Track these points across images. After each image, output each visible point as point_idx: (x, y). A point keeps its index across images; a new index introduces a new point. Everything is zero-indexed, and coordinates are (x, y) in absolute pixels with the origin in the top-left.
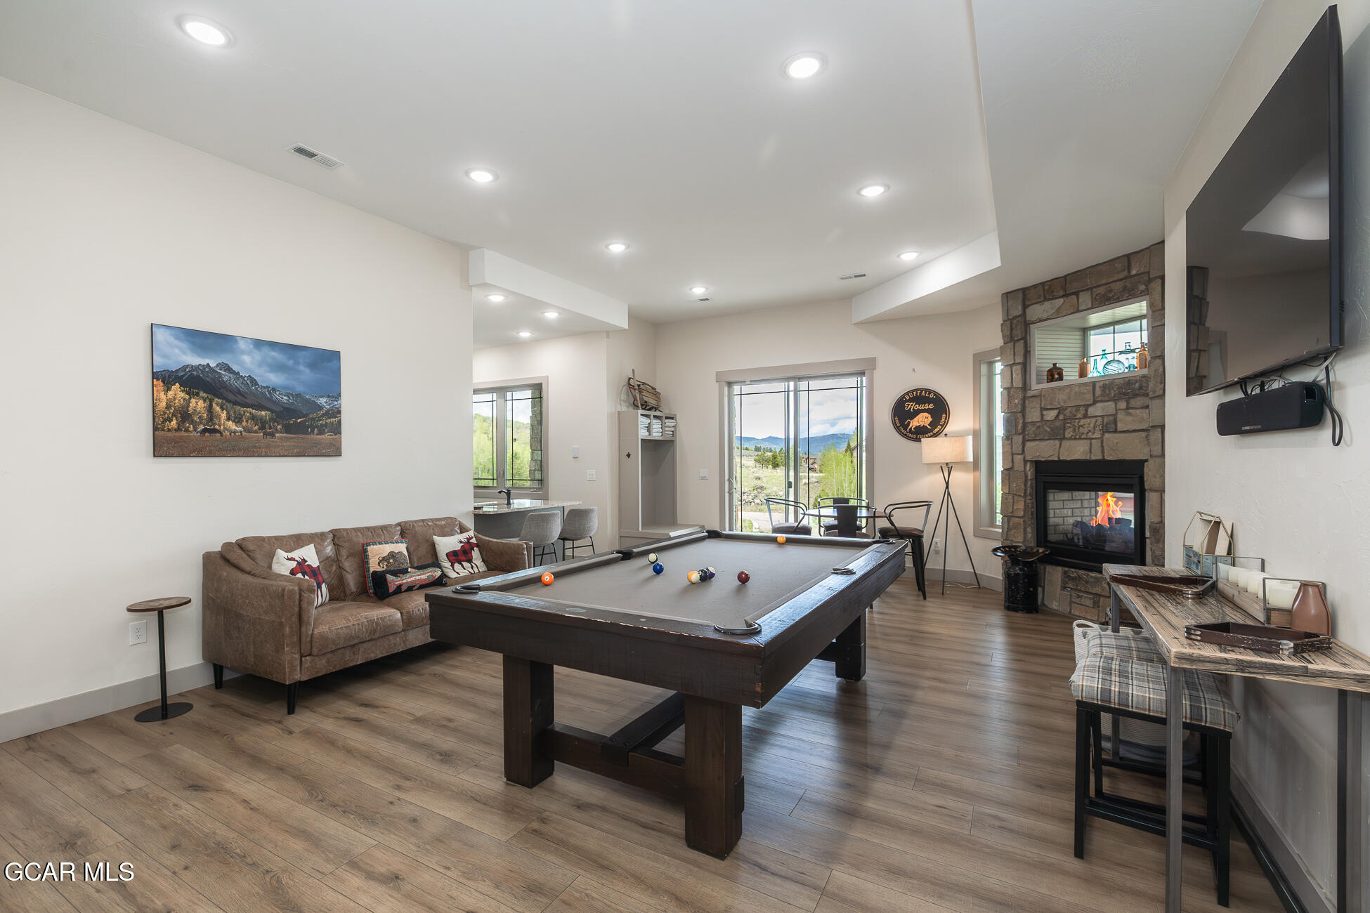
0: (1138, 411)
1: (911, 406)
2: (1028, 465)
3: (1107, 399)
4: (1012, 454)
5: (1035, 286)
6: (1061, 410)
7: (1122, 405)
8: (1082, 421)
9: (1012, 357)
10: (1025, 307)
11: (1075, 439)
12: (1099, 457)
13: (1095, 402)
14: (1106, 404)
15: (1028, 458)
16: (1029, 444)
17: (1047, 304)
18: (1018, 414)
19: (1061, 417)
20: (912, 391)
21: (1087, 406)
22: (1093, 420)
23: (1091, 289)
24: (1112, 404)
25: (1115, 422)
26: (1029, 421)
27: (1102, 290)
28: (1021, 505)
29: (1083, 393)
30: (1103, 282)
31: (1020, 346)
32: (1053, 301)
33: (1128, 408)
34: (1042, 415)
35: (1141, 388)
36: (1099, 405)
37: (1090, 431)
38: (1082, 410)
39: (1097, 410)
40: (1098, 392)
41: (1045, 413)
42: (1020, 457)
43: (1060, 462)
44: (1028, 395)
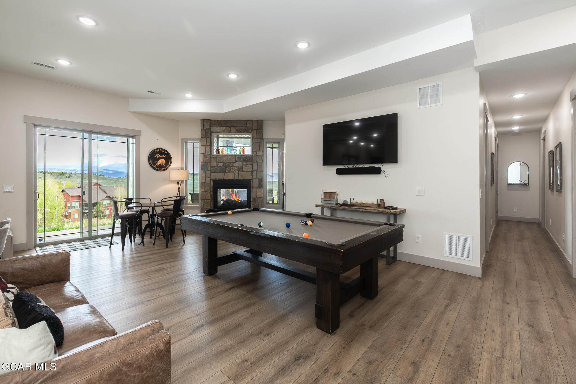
0: (249, 166)
1: (157, 156)
2: (212, 181)
3: (240, 161)
4: (206, 177)
5: (215, 120)
6: (225, 163)
7: (244, 163)
8: (232, 167)
9: (206, 143)
10: (210, 126)
11: (230, 173)
12: (238, 179)
13: (236, 162)
14: (239, 163)
15: (212, 178)
16: (212, 174)
17: (219, 128)
18: (208, 164)
19: (224, 165)
20: (157, 149)
21: (233, 163)
22: (236, 167)
23: (235, 127)
24: (241, 163)
25: (242, 168)
26: (212, 166)
27: (238, 128)
28: (209, 195)
29: (232, 159)
30: (239, 126)
31: (209, 139)
32: (222, 127)
33: (246, 164)
34: (217, 164)
35: (250, 159)
36: (237, 163)
37: (234, 171)
38: (232, 164)
39: (236, 164)
40: (237, 159)
41: (218, 164)
42: (209, 178)
43: (224, 180)
44: (212, 157)
